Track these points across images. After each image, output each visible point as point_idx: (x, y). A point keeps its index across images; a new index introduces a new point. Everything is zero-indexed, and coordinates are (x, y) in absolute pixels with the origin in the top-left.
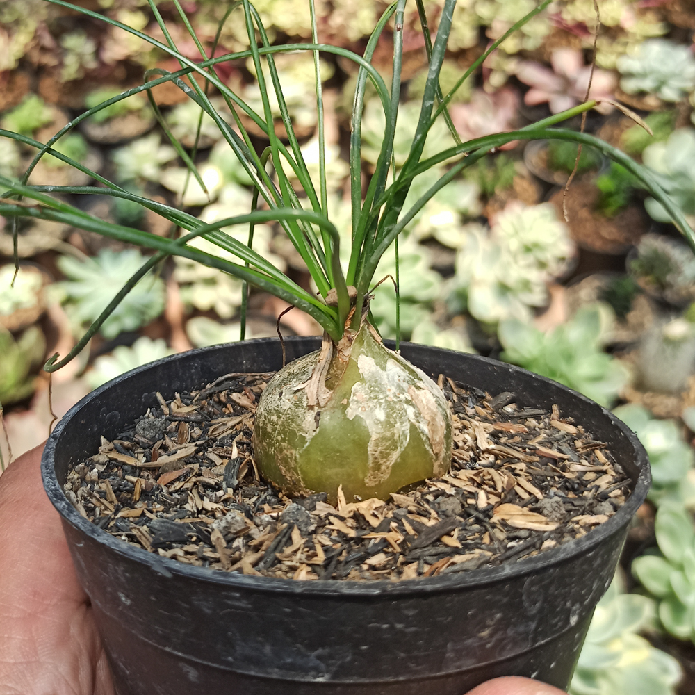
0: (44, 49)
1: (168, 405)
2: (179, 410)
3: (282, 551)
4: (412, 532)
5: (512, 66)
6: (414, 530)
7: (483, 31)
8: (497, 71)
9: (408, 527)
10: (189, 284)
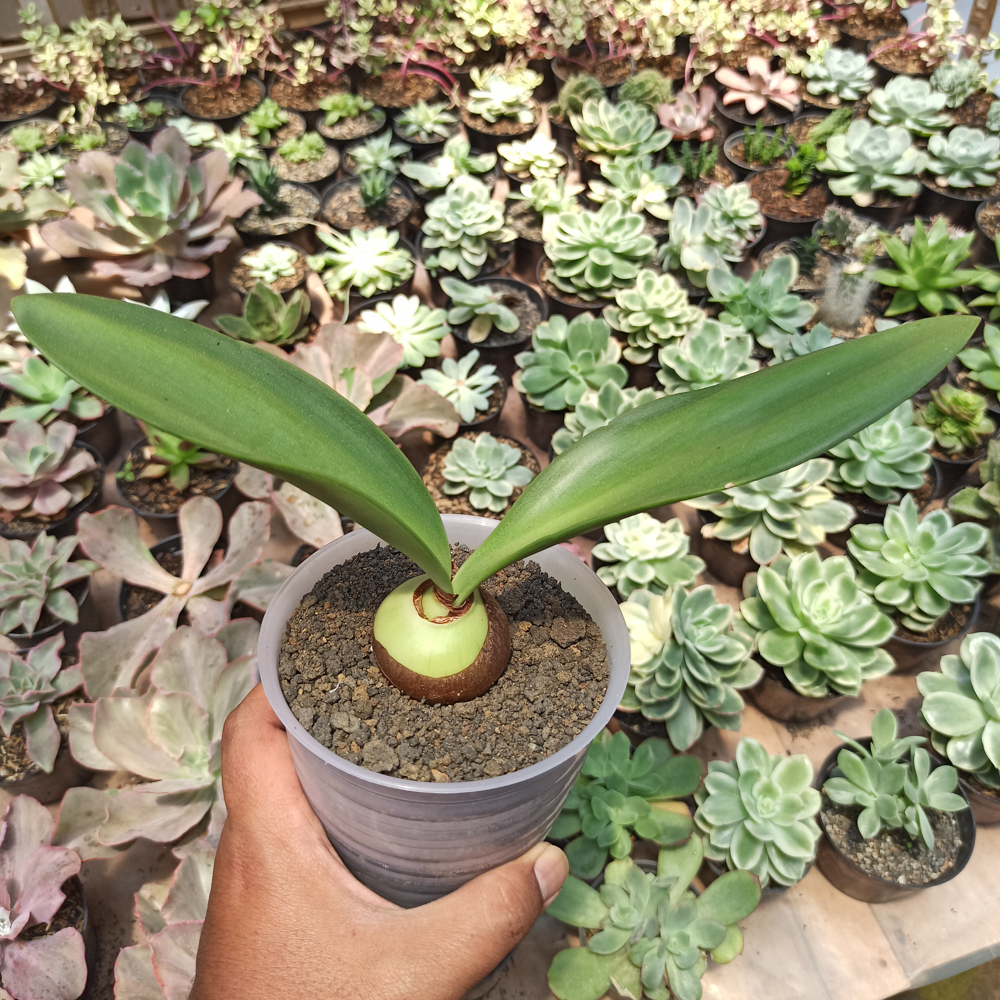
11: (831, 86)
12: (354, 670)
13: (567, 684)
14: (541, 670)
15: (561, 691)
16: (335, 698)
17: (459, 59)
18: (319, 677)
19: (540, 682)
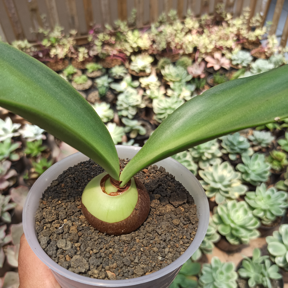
0: (72, 53)
5: (204, 56)
10: (121, 110)
11: (239, 62)
12: (72, 217)
13: (177, 226)
14: (165, 218)
15: (175, 229)
16: (60, 231)
17: (128, 54)
18: (54, 221)
19: (164, 225)
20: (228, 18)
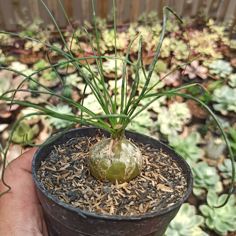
1: (57, 149)
2: (61, 151)
3: (106, 201)
4: (138, 194)
5: (179, 63)
6: (139, 193)
7: (172, 53)
8: (175, 64)
9: (137, 193)
11: (217, 72)
17: (103, 52)
20: (210, 24)
